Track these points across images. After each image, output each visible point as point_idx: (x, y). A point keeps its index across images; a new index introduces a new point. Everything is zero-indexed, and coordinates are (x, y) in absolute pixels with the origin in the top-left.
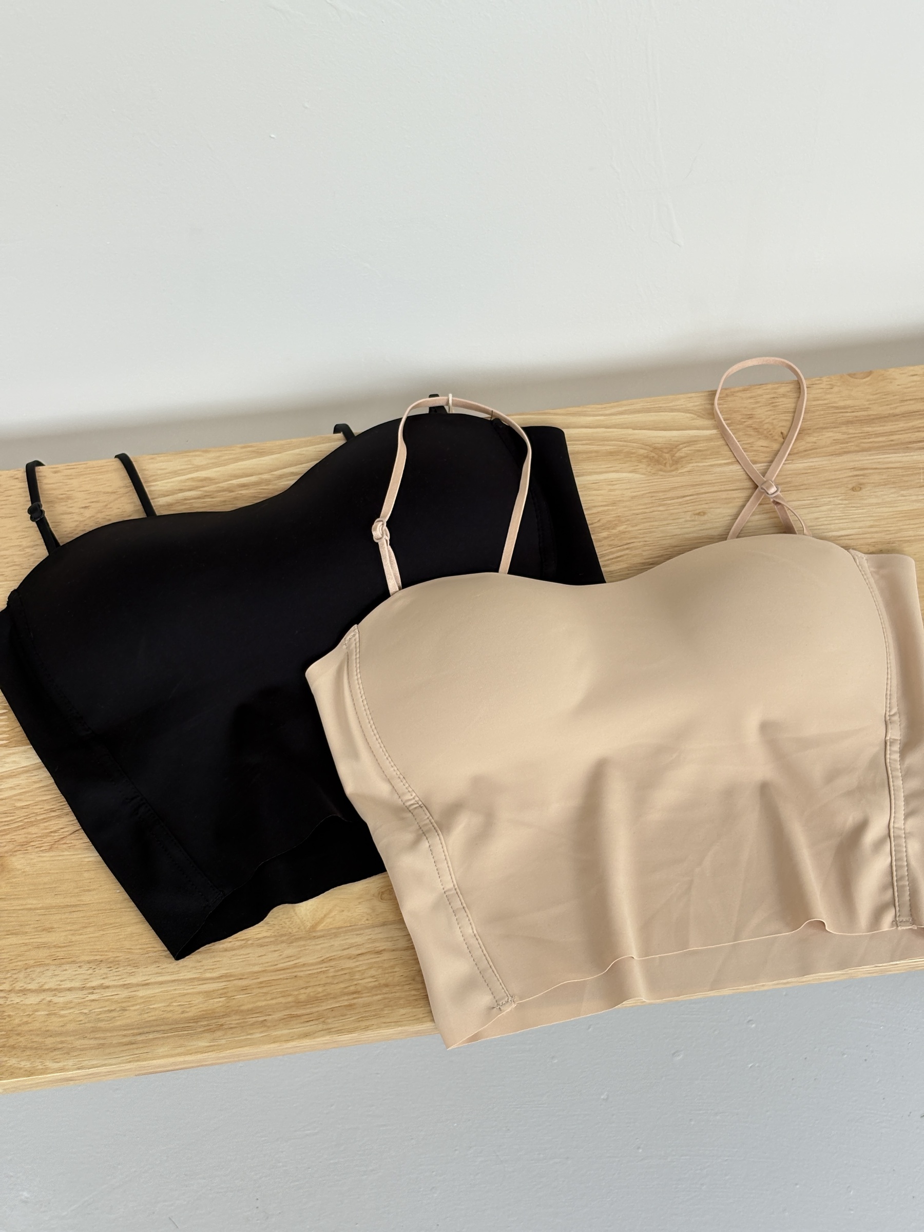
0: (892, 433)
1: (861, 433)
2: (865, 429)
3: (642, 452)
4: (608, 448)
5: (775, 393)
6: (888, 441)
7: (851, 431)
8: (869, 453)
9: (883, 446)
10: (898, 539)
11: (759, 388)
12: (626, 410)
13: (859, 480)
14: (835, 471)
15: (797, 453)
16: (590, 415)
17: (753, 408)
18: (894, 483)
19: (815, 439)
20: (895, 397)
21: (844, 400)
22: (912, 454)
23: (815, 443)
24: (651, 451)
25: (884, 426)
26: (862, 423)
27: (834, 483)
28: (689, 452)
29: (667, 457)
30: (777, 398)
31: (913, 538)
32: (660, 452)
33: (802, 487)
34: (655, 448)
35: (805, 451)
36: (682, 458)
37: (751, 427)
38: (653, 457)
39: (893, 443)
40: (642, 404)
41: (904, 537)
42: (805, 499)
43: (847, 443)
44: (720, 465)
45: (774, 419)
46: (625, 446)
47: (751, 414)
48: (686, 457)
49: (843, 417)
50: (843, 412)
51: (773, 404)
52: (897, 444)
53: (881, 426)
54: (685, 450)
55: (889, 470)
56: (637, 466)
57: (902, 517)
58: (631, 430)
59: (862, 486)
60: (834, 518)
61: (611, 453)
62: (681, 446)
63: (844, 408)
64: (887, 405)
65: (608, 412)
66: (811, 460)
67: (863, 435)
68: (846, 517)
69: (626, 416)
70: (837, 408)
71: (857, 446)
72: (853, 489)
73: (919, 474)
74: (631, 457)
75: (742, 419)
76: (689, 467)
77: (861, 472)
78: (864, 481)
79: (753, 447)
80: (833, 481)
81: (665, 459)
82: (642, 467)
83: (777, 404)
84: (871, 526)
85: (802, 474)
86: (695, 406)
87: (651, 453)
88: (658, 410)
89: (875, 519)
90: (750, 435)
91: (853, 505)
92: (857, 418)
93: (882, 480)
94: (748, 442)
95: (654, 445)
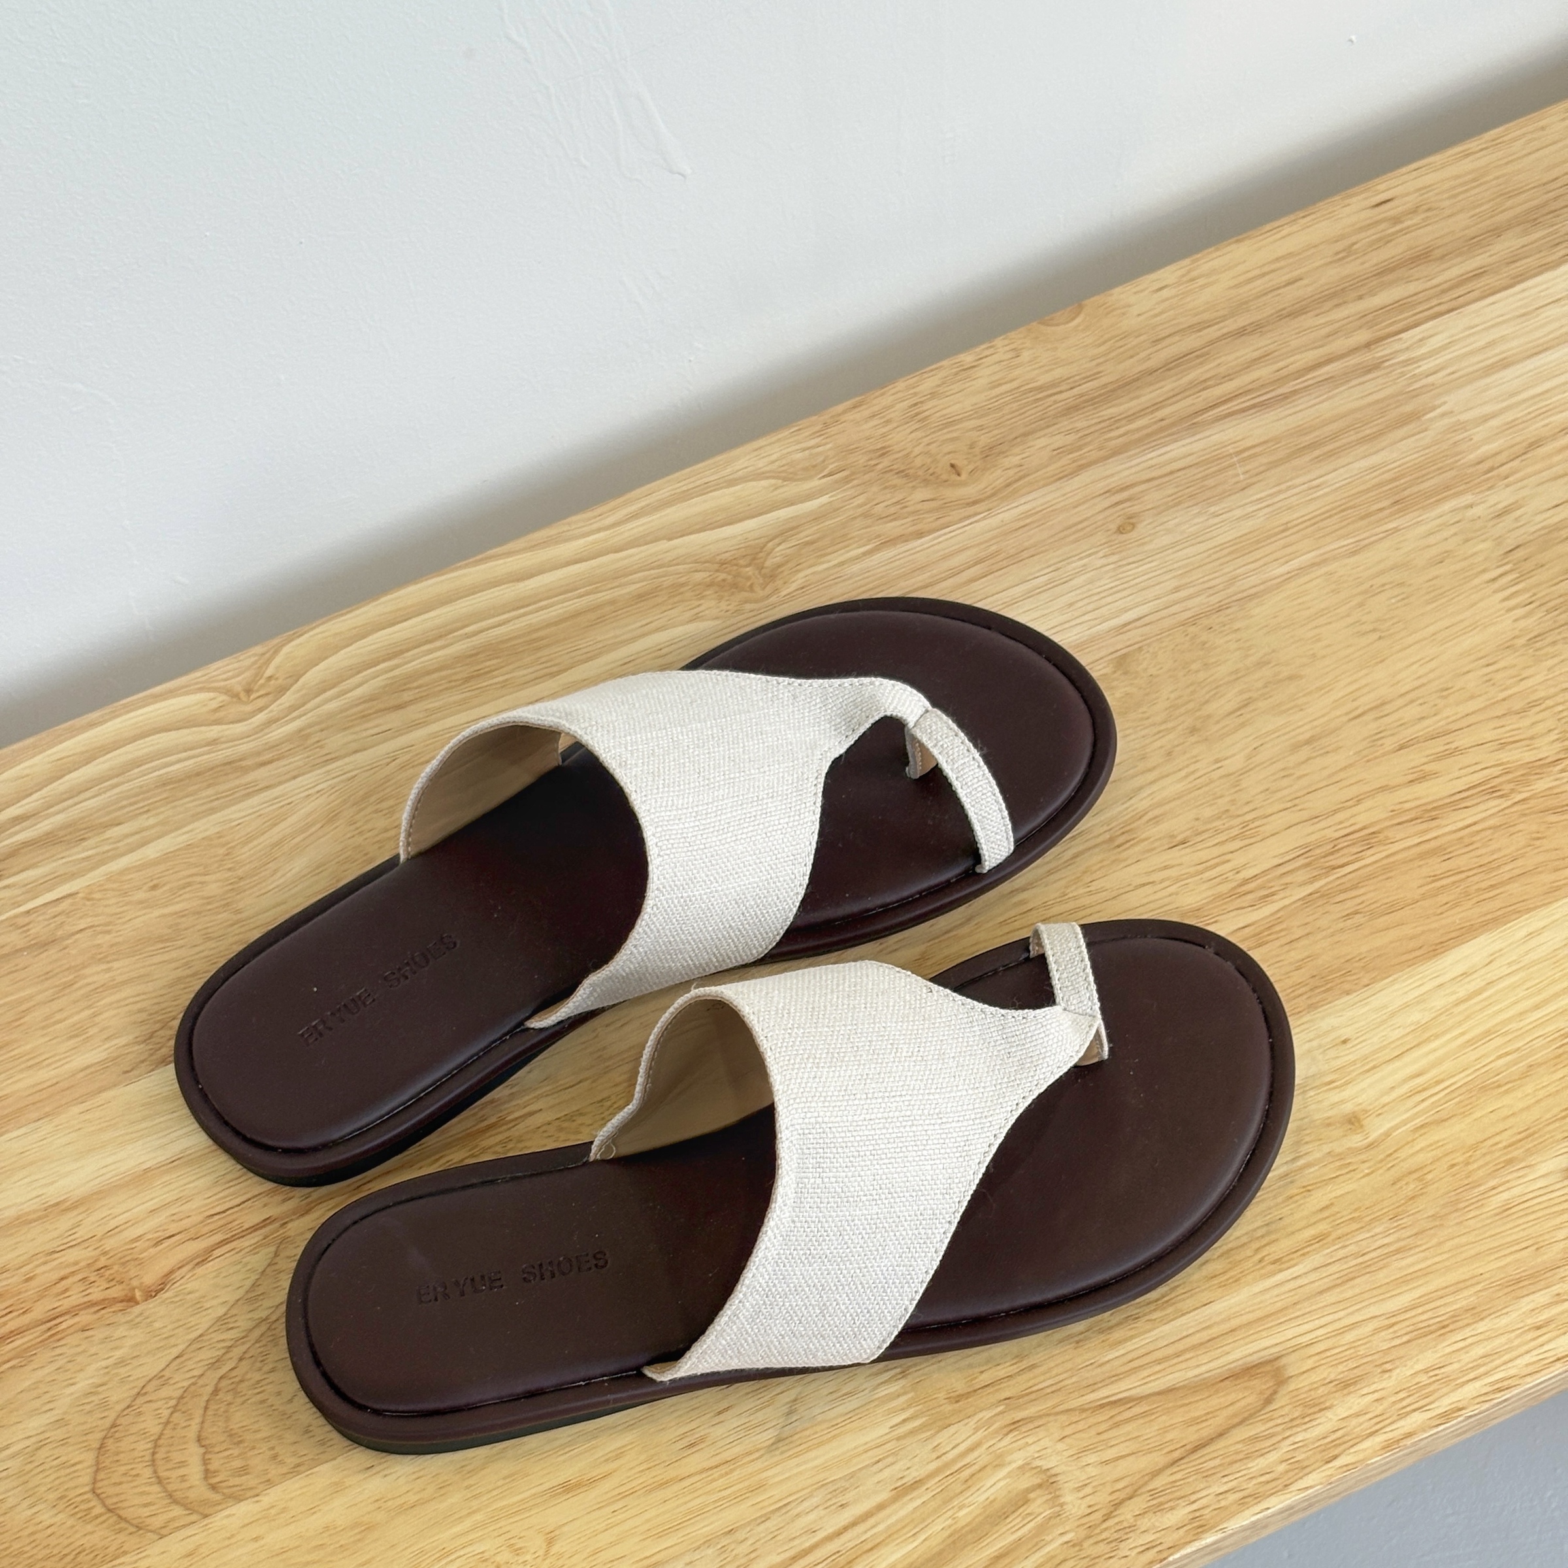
0: (1157, 406)
1: (1100, 423)
2: (1104, 412)
3: (699, 577)
4: (633, 587)
5: (915, 394)
6: (1156, 423)
7: (1079, 425)
8: (1126, 454)
9: (1148, 435)
10: (1234, 598)
11: (882, 394)
12: (642, 508)
13: (1126, 510)
14: (1075, 507)
15: (993, 495)
16: (576, 538)
17: (884, 435)
18: (1192, 496)
19: (1018, 458)
20: (1142, 338)
21: (1047, 372)
22: (1207, 433)
23: (1021, 466)
24: (717, 571)
25: (1137, 397)
26: (1095, 404)
27: (1083, 529)
28: (788, 551)
29: (750, 573)
30: (922, 402)
31: (1262, 587)
32: (735, 568)
33: (1025, 554)
34: (722, 563)
35: (1008, 485)
36: (779, 566)
37: (891, 470)
38: (724, 580)
39: (1163, 423)
40: (670, 488)
41: (1243, 591)
43: (1080, 448)
44: (857, 558)
45: (928, 444)
46: (664, 576)
47: (882, 448)
48: (787, 562)
49: (1055, 402)
50: (1051, 395)
51: (921, 416)
52: (1173, 424)
53: (1132, 399)
54: (780, 551)
55: (1176, 475)
56: (700, 605)
57: (1229, 554)
58: (665, 542)
59: (1134, 520)
60: (1102, 595)
61: (641, 597)
62: (770, 544)
63: (1053, 384)
64: (1132, 357)
65: (608, 521)
66: (1022, 500)
68: (1125, 586)
69: (647, 519)
70: (1041, 389)
71: (1100, 449)
72: (1120, 530)
73: (1232, 465)
74: (682, 593)
75: (869, 460)
76: (799, 579)
77: (1125, 495)
78: (1136, 509)
79: (906, 507)
80: (1080, 526)
81: (748, 578)
82: (709, 605)
83: (927, 413)
84: (1177, 589)
85: (1016, 530)
86: (773, 462)
87: (718, 574)
88: (705, 489)
89: (1180, 572)
90: (895, 486)
91: (1131, 560)
92: (1084, 398)
93: (1169, 496)
94: (894, 500)
95: (718, 558)
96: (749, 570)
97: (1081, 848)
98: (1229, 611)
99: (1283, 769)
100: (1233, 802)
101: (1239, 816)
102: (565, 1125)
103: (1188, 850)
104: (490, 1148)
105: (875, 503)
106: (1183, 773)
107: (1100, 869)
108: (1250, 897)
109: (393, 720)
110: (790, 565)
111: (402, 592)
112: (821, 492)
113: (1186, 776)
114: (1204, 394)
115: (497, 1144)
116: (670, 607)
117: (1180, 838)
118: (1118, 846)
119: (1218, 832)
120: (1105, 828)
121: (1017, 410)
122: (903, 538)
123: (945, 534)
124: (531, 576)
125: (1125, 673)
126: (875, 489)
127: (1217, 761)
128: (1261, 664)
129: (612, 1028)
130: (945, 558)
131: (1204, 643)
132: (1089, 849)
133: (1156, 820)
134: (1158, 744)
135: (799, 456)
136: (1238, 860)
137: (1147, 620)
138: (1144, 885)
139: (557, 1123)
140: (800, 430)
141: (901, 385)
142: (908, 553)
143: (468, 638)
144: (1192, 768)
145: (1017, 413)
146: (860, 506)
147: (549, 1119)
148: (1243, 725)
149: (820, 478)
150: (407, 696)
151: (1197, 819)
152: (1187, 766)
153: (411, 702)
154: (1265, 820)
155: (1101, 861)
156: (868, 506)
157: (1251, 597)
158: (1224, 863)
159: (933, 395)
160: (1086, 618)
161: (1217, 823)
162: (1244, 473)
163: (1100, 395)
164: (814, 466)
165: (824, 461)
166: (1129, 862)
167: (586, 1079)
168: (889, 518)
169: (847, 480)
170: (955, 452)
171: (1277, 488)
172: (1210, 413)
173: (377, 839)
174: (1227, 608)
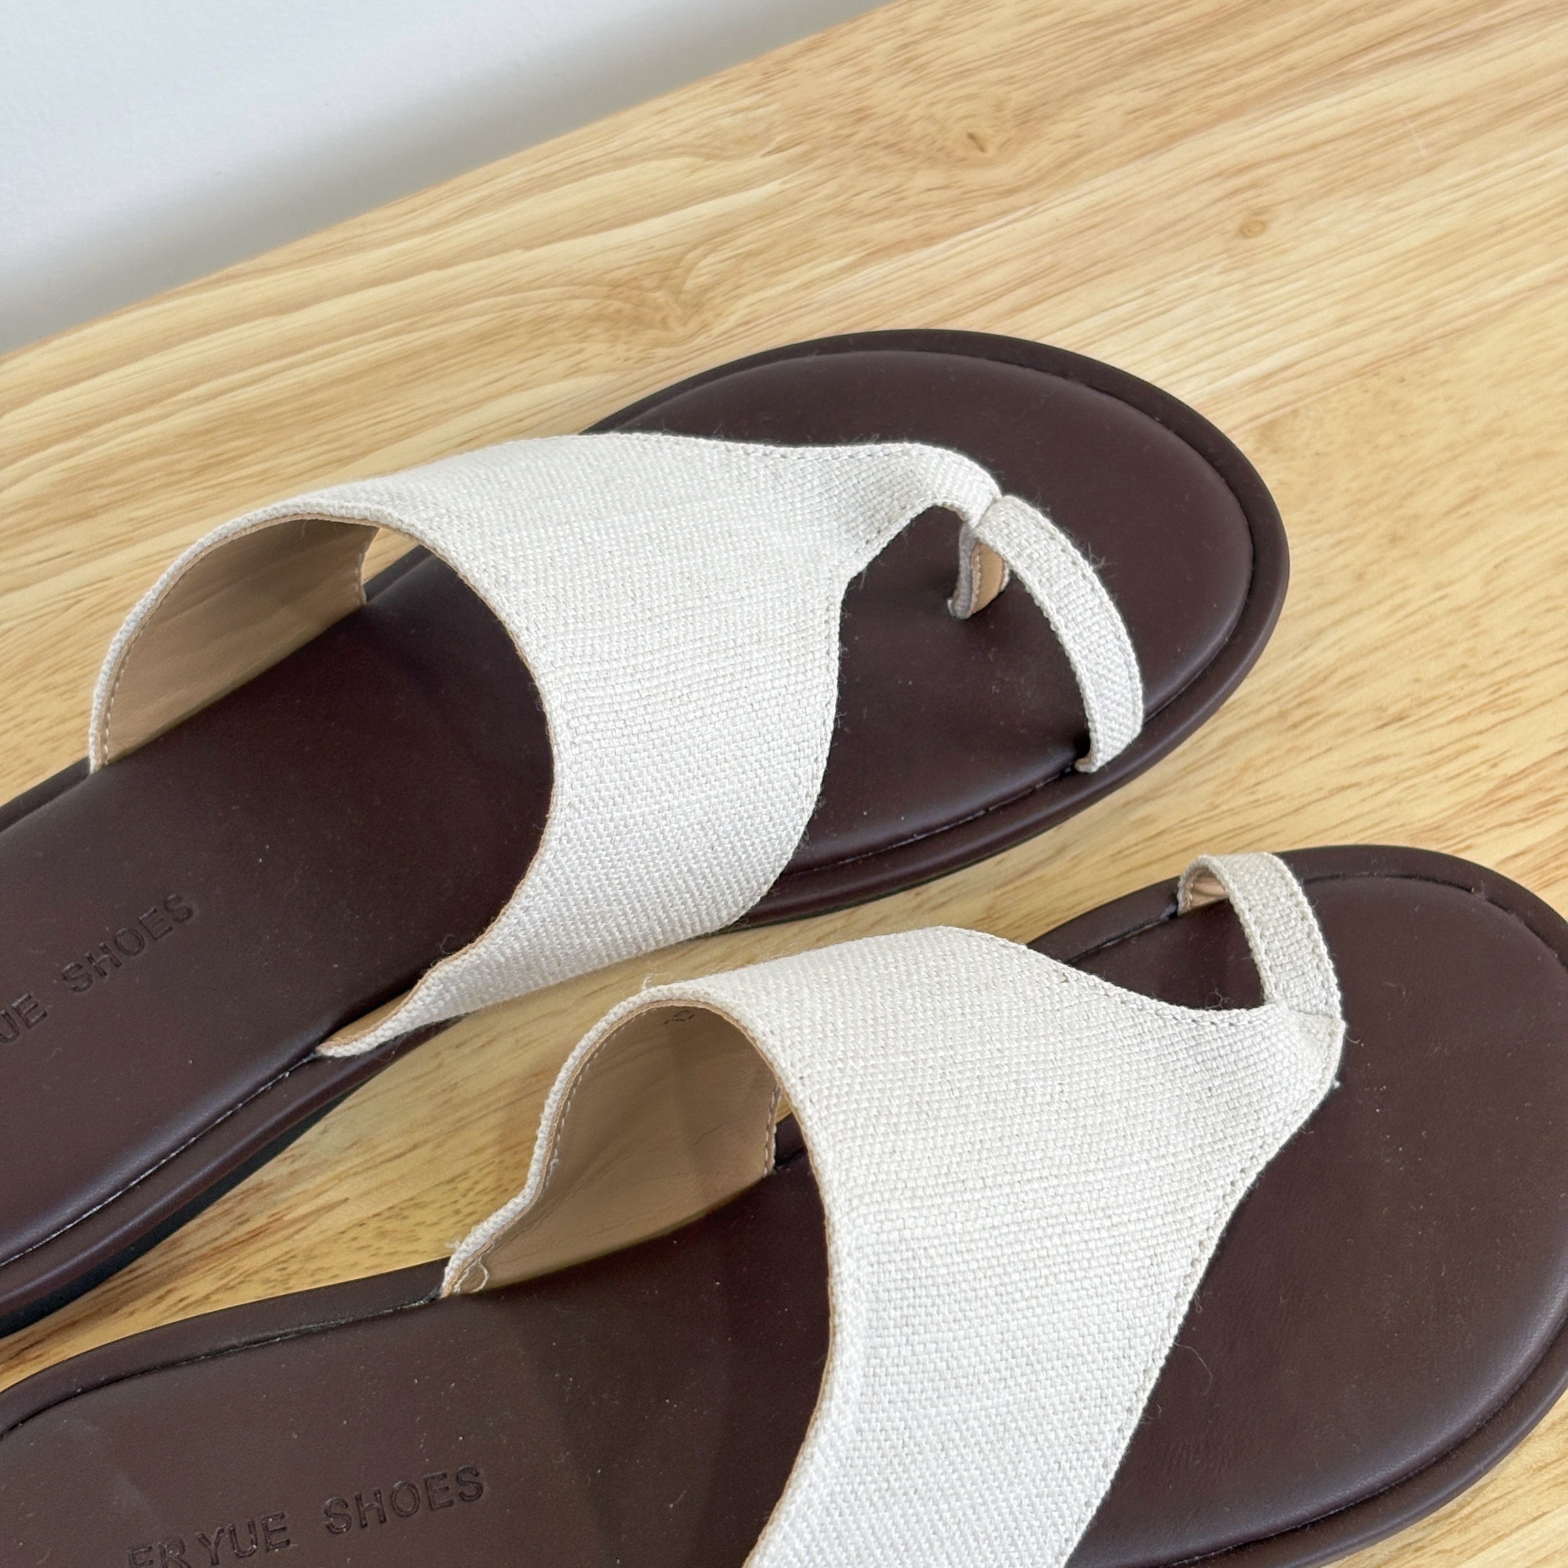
0: (1279, 48)
1: (1196, 72)
2: (1201, 58)
3: (576, 306)
4: (468, 323)
5: (904, 31)
6: (1280, 73)
7: (1163, 75)
8: (1239, 120)
9: (1271, 91)
10: (1435, 333)
11: (852, 31)
12: (479, 201)
13: (1249, 202)
14: (1169, 198)
15: (1040, 179)
17: (859, 91)
18: (1349, 181)
19: (1073, 125)
22: (1361, 88)
23: (1078, 136)
24: (608, 297)
25: (1249, 35)
26: (1183, 44)
27: (1183, 232)
28: (720, 267)
29: (661, 300)
30: (915, 43)
31: (1473, 317)
32: (636, 292)
33: (1096, 270)
34: (615, 285)
35: (1062, 165)
36: (706, 289)
37: (876, 144)
38: (619, 311)
39: (1291, 74)
40: (524, 170)
41: (1448, 323)
42: (1120, 300)
43: (1168, 110)
44: (831, 277)
45: (932, 104)
46: (518, 306)
47: (859, 110)
48: (718, 284)
49: (1123, 43)
50: (1118, 32)
51: (914, 64)
52: (1308, 75)
54: (706, 268)
55: (1321, 150)
56: (580, 351)
57: (1421, 265)
58: (520, 251)
59: (1263, 218)
60: (1227, 330)
61: (484, 338)
62: (691, 256)
63: (1117, 17)
65: (424, 221)
66: (1085, 188)
67: (1201, 75)
68: (1259, 317)
69: (487, 218)
70: (1097, 23)
71: (1198, 111)
72: (1244, 232)
73: (1406, 135)
74: (552, 332)
75: (836, 129)
76: (740, 310)
77: (1245, 179)
78: (1266, 199)
79: (902, 199)
80: (1178, 227)
81: (658, 308)
82: (597, 350)
83: (923, 59)
84: (1343, 321)
85: (1081, 232)
86: (687, 131)
87: (608, 302)
88: (581, 171)
89: (1345, 295)
90: (882, 168)
91: (1264, 277)
92: (1169, 36)
93: (1314, 181)
94: (881, 189)
95: (609, 276)
96: (659, 296)
97: (1233, 729)
98: (1429, 353)
99: (1546, 599)
100: (1472, 652)
101: (1483, 675)
102: (388, 1226)
103: (1407, 732)
104: (256, 1272)
105: (853, 192)
106: (1385, 608)
107: (1268, 762)
108: (1520, 805)
109: (74, 537)
110: (722, 289)
111: (87, 332)
112: (766, 176)
113: (1393, 611)
114: (1350, 31)
115: (267, 1266)
116: (530, 354)
117: (1393, 710)
118: (1295, 726)
119: (1454, 700)
120: (1269, 697)
121: (1065, 55)
122: (902, 246)
123: (968, 240)
124: (302, 305)
125: (1275, 451)
126: (852, 171)
127: (1439, 587)
128: (1488, 434)
129: (466, 1050)
130: (972, 275)
131: (1395, 403)
132: (1247, 731)
133: (1351, 682)
134: (1340, 561)
135: (726, 122)
136: (1492, 745)
137: (1300, 368)
138: (1344, 788)
139: (375, 1224)
140: (726, 83)
141: (880, 16)
142: (913, 268)
143: (199, 403)
144: (1398, 600)
145: (1066, 58)
146: (829, 197)
147: (362, 1215)
148: (1471, 530)
149: (764, 156)
150: (96, 499)
151: (1417, 680)
152: (1391, 596)
153: (104, 508)
154: (1528, 681)
155: (1268, 752)
156: (841, 198)
157: (1462, 332)
158: (1468, 750)
159: (933, 31)
160: (1202, 366)
161: (1453, 685)
162: (1427, 147)
163: (1192, 32)
164: (754, 137)
165: (767, 130)
166: (1314, 752)
167: (426, 1142)
168: (877, 216)
169: (806, 158)
170: (973, 116)
171: (1479, 170)
172: (1365, 59)
173: (49, 734)
174: (1425, 349)
